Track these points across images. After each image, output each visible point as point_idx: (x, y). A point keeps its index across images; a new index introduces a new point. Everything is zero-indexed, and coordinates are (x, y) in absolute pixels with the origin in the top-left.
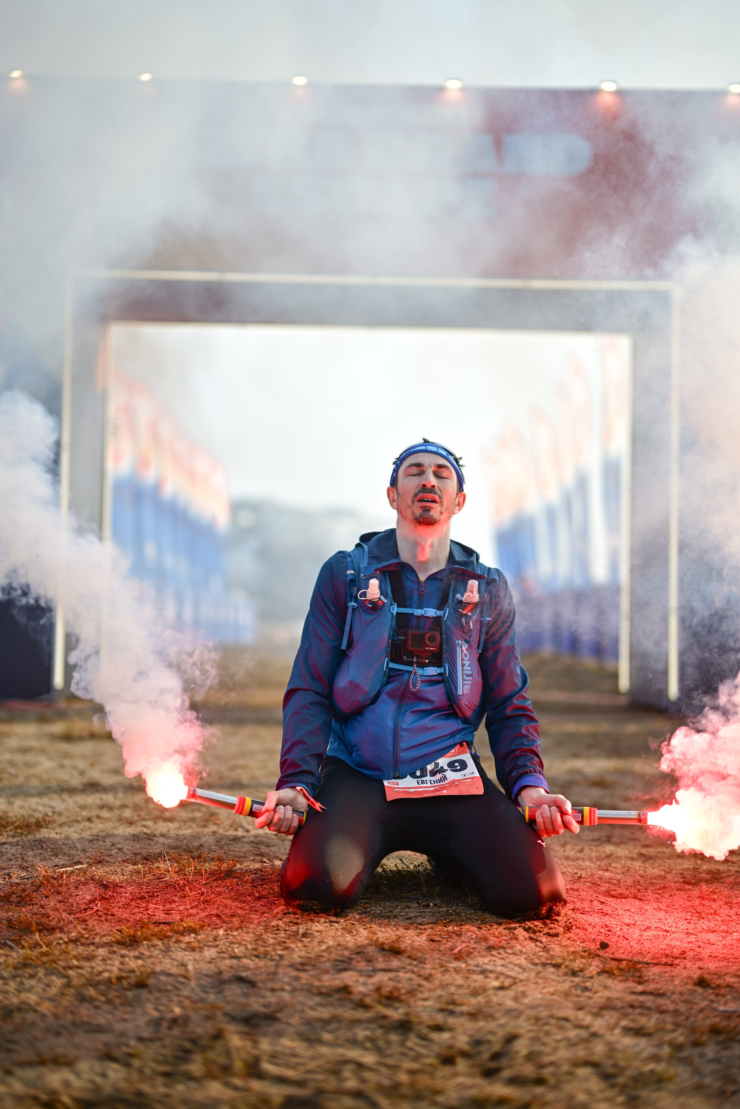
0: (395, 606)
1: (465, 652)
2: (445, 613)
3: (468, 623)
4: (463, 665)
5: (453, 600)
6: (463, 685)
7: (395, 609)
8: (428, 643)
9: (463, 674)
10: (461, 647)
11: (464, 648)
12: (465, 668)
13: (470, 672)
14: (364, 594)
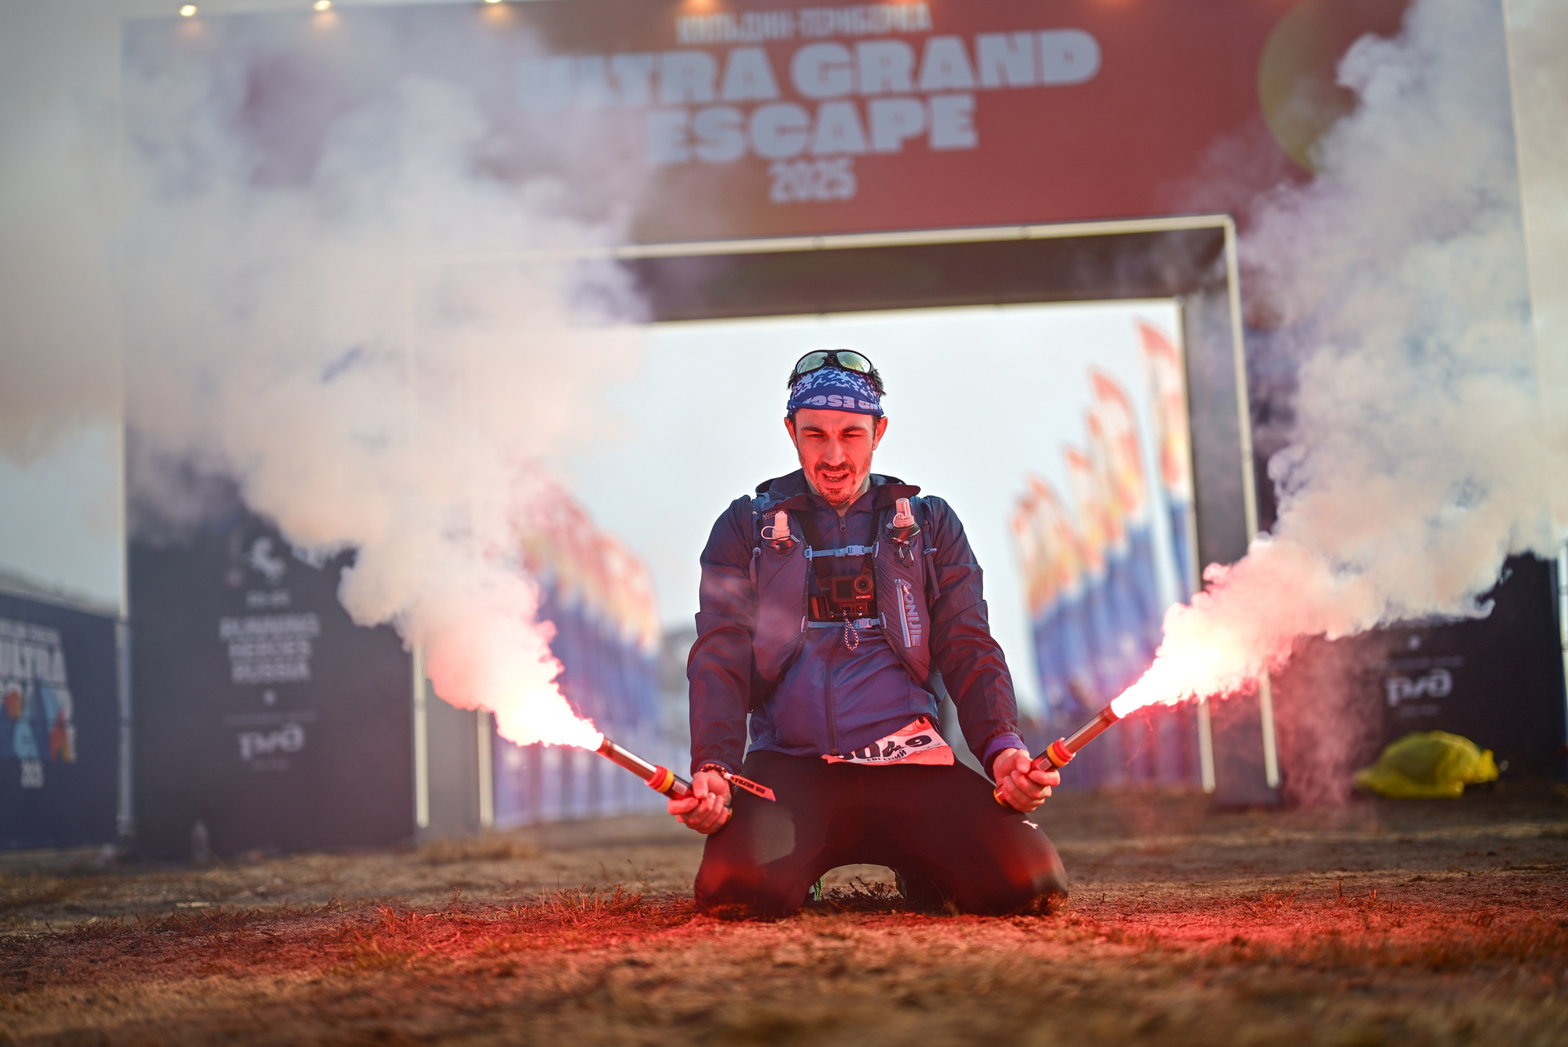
0: (810, 549)
1: (908, 593)
2: (874, 550)
3: (906, 554)
4: (907, 611)
5: (883, 532)
6: (910, 635)
7: (810, 554)
8: (859, 590)
9: (908, 622)
10: (903, 588)
11: (906, 589)
12: (909, 614)
13: (917, 619)
14: (769, 533)
